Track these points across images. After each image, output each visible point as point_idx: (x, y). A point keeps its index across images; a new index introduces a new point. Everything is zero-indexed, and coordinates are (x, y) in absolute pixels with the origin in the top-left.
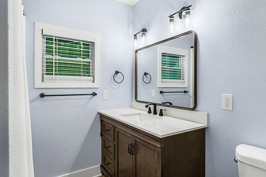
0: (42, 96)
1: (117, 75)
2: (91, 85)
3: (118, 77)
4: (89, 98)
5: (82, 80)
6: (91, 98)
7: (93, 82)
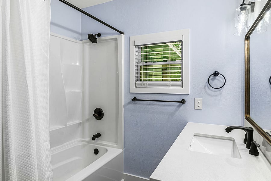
0: (135, 99)
1: (217, 77)
2: (180, 91)
3: (218, 80)
4: (178, 106)
5: (169, 85)
6: (179, 106)
7: (182, 87)
